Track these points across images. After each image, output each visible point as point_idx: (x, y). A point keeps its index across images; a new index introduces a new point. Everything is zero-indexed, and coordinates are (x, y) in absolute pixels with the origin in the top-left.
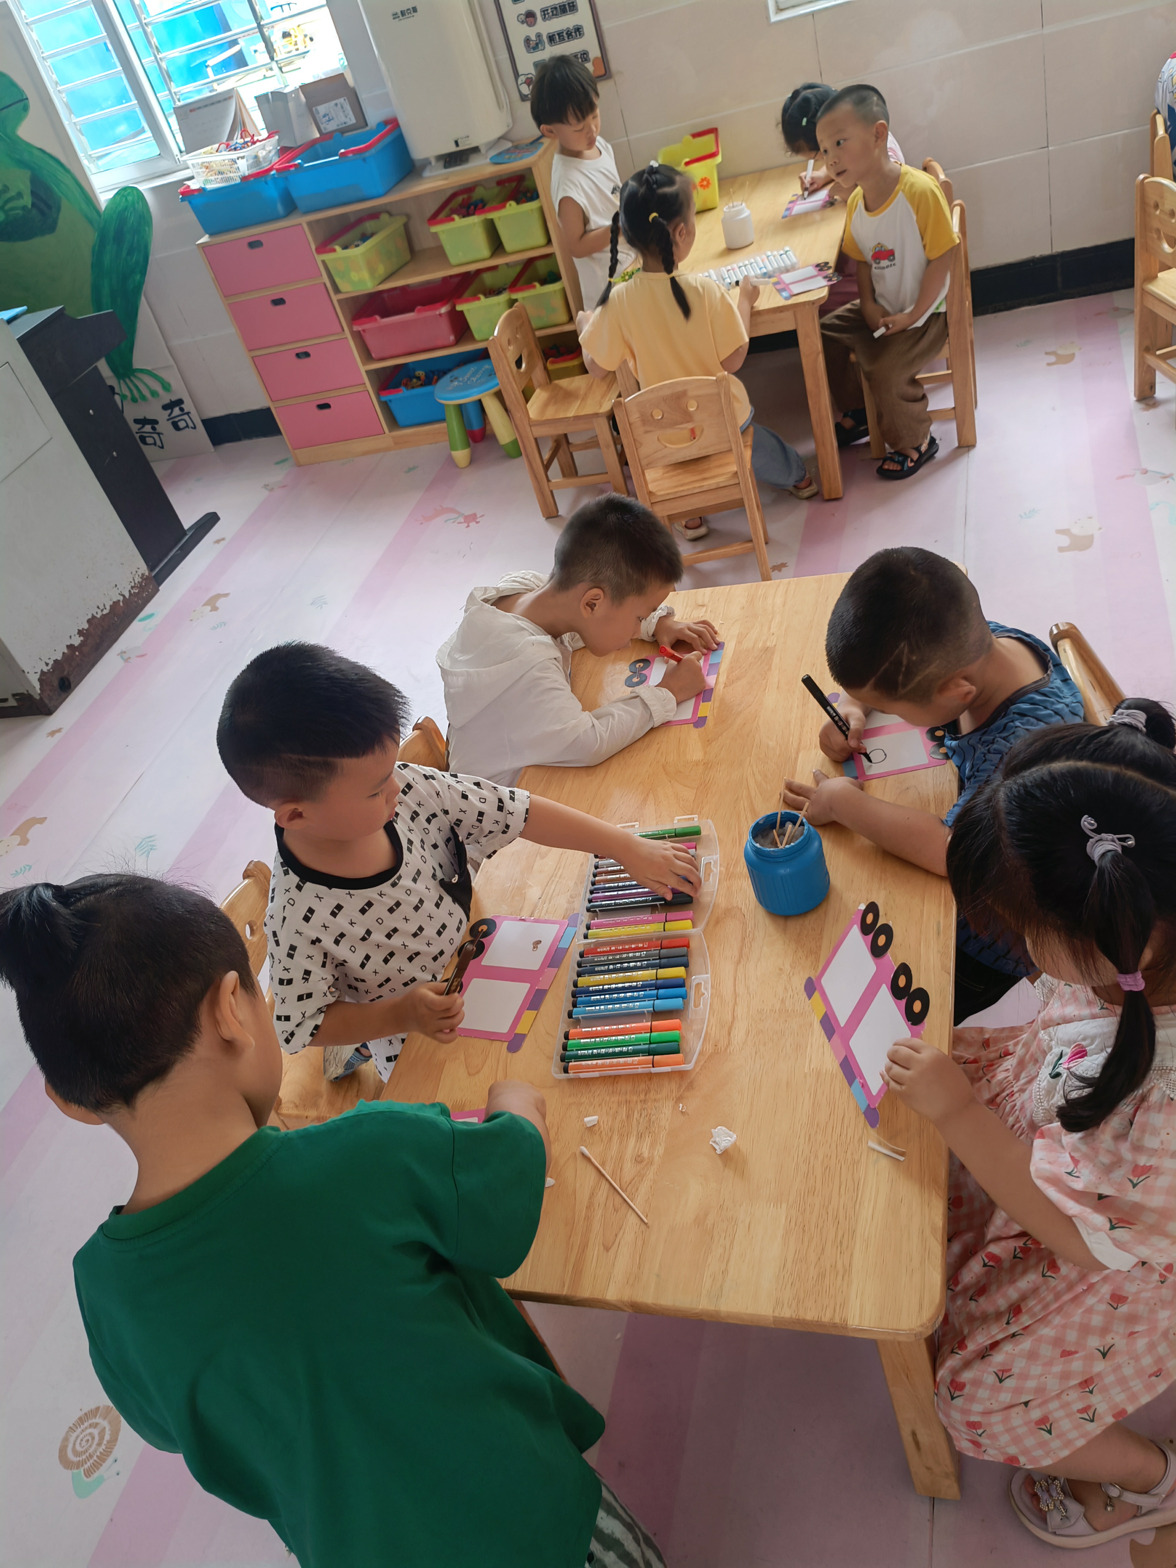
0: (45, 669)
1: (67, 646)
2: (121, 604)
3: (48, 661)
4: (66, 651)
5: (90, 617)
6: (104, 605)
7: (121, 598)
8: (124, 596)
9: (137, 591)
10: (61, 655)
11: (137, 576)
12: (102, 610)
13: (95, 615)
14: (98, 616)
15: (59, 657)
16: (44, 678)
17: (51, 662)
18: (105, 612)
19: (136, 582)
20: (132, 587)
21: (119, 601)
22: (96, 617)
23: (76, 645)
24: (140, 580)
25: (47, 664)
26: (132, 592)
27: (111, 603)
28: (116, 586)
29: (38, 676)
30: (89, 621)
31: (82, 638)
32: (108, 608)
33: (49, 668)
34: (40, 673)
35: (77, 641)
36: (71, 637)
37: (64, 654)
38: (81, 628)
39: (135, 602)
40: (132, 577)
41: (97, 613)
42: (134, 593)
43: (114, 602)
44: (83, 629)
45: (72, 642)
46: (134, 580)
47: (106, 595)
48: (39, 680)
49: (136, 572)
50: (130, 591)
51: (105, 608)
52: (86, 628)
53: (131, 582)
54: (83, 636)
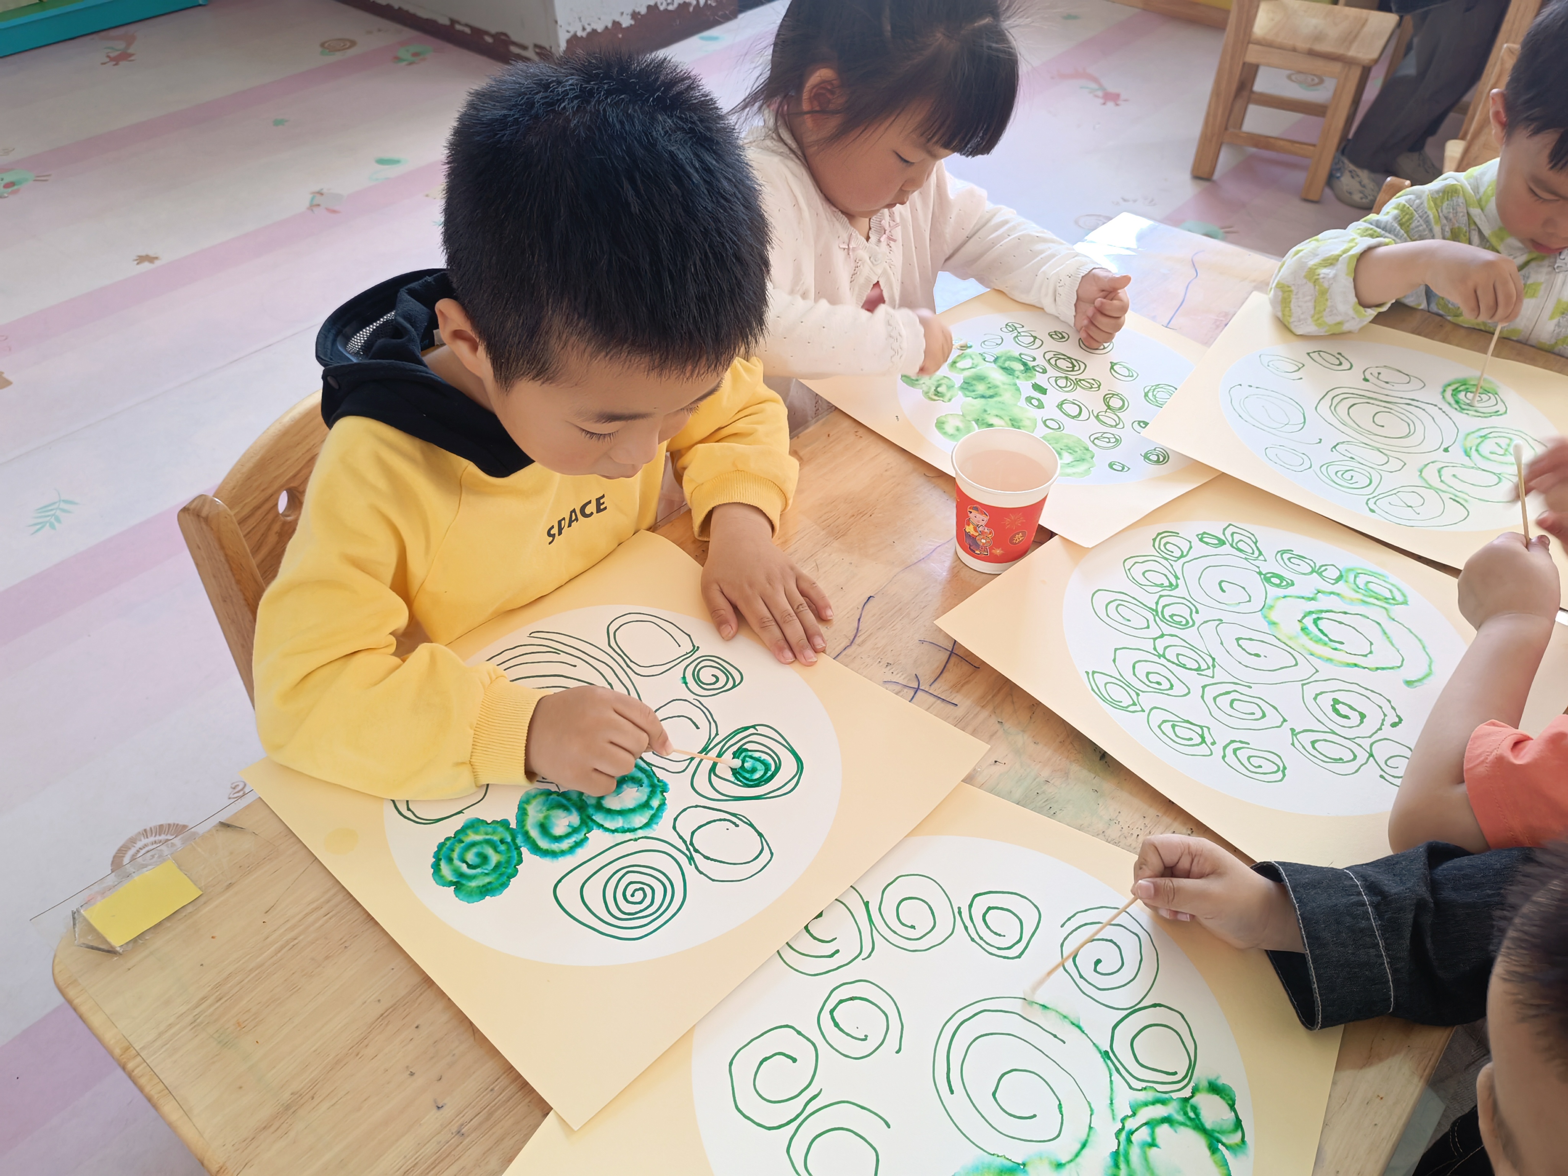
0: (580, 33)
2: (691, 9)
3: (587, 27)
4: (610, 25)
6: (672, 0)
7: (694, 2)
8: (698, 1)
9: (714, 4)
12: (668, 4)
13: (659, 4)
14: (662, 8)
15: (600, 28)
16: (574, 40)
17: (589, 29)
18: (671, 8)
21: (690, 4)
22: (658, 7)
23: (624, 26)
25: (584, 29)
26: (709, 2)
27: (681, 2)
29: (568, 36)
30: (649, 7)
31: (633, 22)
32: (676, 5)
33: (584, 34)
34: (572, 33)
35: (626, 22)
36: (622, 14)
37: (606, 27)
38: (637, 10)
39: (706, 15)
41: (661, 4)
42: (710, 5)
43: (685, 3)
44: (639, 13)
45: (621, 20)
48: (567, 41)
50: (707, 1)
51: (673, 4)
52: (642, 13)
54: (635, 20)
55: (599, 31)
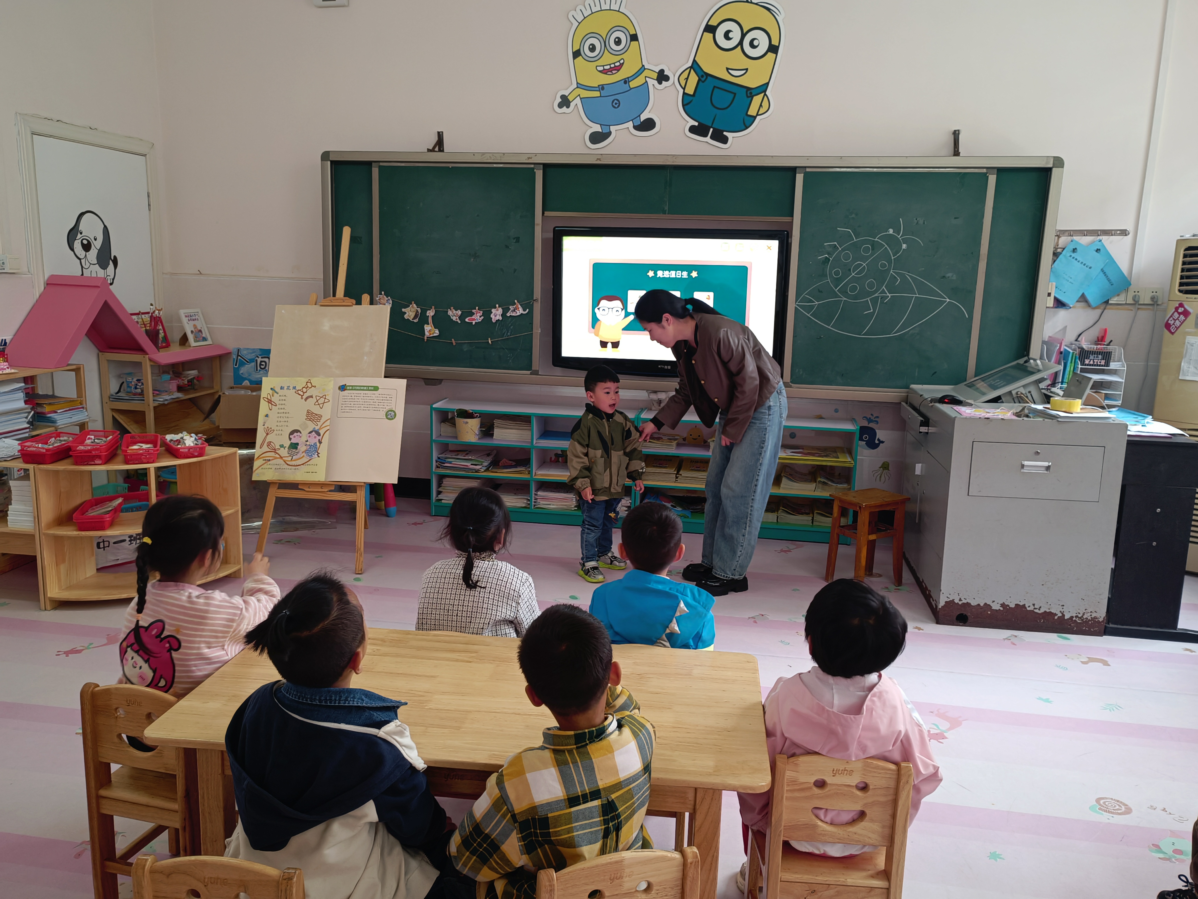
0: (956, 601)
1: (986, 604)
2: (1056, 617)
3: (962, 599)
4: (982, 605)
5: (1021, 604)
6: (1040, 607)
7: (1060, 615)
8: (1064, 615)
9: (1079, 621)
10: (976, 604)
11: (1089, 614)
12: (1035, 609)
13: (1027, 606)
14: (1028, 609)
15: (974, 603)
16: (950, 604)
17: (964, 601)
18: (1037, 611)
19: (1085, 617)
20: (1077, 617)
21: (1056, 615)
22: (1026, 608)
23: (994, 608)
24: (1089, 618)
25: (960, 600)
26: (1074, 619)
27: (1048, 611)
28: (1063, 606)
29: (948, 600)
30: (1018, 605)
32: (1042, 611)
33: (960, 603)
34: (951, 599)
35: (996, 607)
36: (993, 602)
37: (979, 605)
38: (1006, 604)
39: (1070, 625)
40: (1084, 611)
41: (1029, 607)
42: (1075, 620)
43: (1051, 612)
44: (1008, 606)
45: (992, 605)
46: (1084, 614)
47: (1049, 604)
48: (946, 602)
49: (1091, 612)
50: (1072, 617)
51: (1039, 610)
52: (1011, 606)
53: (1079, 613)
54: (1003, 608)
55: (972, 604)
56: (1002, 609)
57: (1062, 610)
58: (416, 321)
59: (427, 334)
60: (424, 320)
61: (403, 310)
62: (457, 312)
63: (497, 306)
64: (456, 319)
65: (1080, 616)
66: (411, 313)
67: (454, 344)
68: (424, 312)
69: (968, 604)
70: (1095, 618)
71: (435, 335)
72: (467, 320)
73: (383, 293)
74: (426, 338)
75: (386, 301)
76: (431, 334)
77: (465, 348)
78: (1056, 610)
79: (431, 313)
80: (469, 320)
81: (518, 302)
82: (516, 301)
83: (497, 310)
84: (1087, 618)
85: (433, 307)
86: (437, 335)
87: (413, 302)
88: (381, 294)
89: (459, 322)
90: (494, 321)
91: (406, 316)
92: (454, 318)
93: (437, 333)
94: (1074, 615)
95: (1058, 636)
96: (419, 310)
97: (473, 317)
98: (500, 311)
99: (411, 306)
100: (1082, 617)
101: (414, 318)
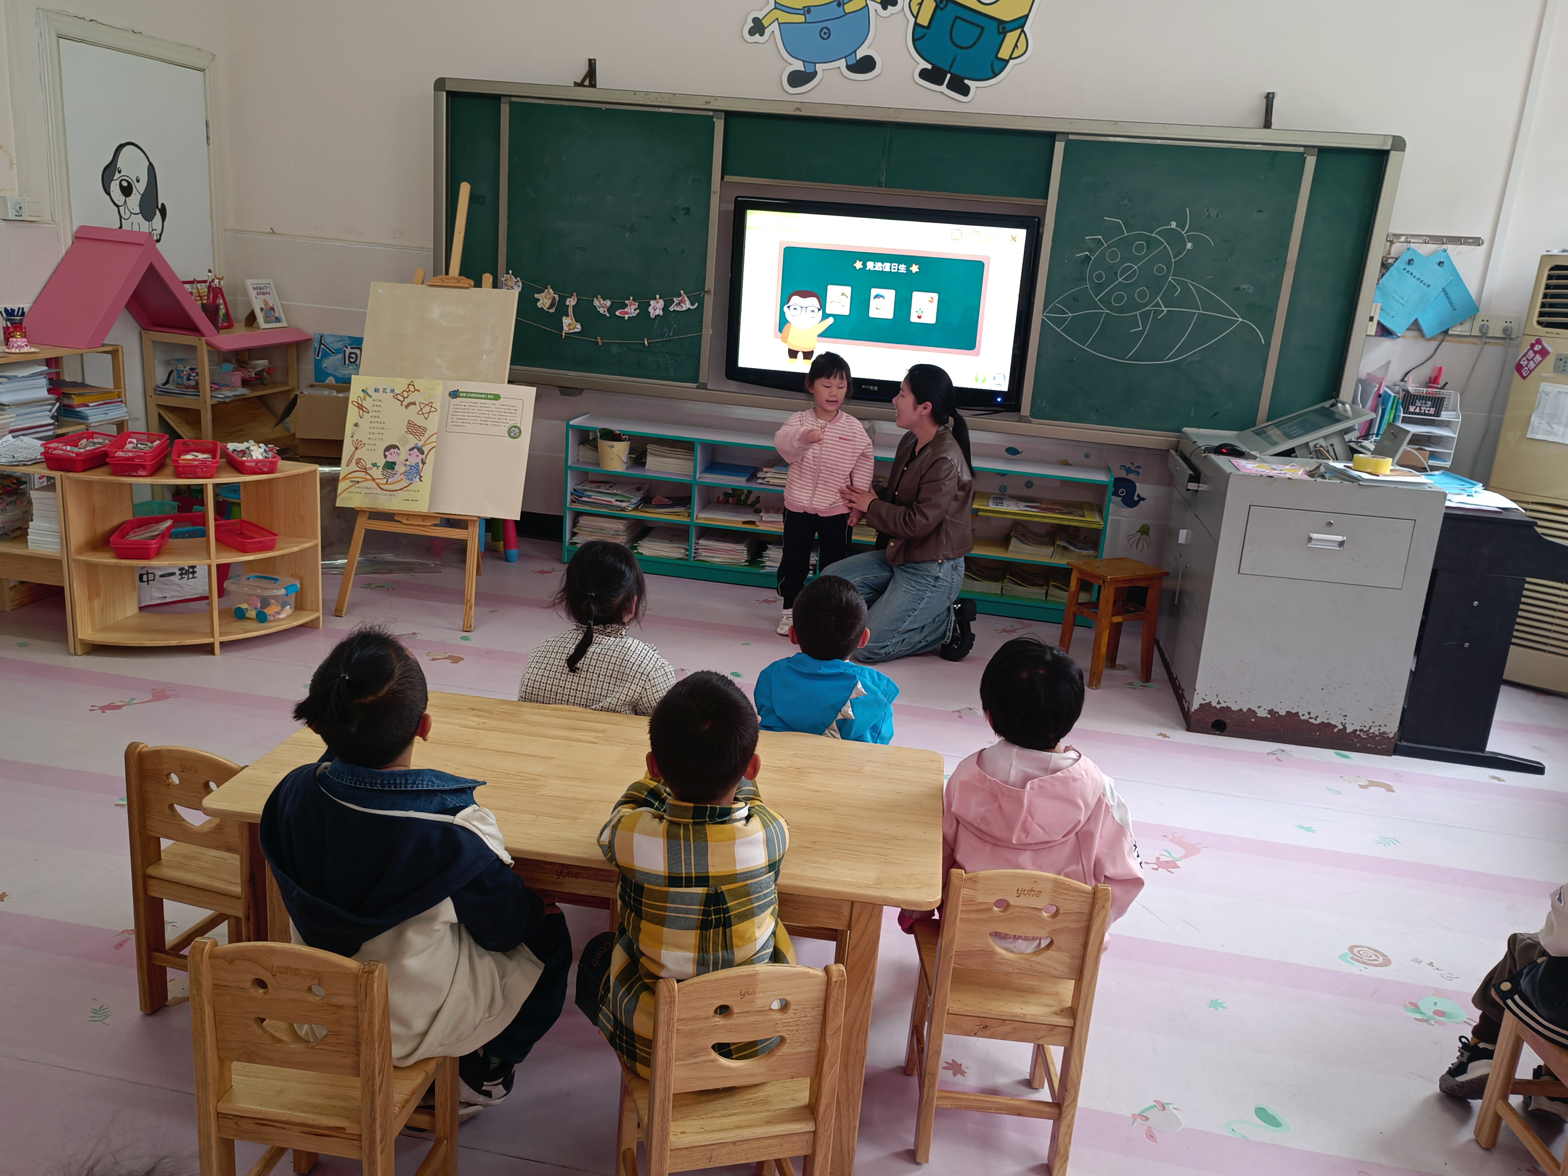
0: (1214, 704)
1: (1249, 709)
2: (1336, 730)
3: (1222, 702)
4: (1245, 710)
5: (1294, 711)
6: (1317, 717)
7: (1341, 727)
8: (1345, 728)
9: (1363, 736)
10: (1237, 709)
11: (1377, 728)
12: (1310, 718)
13: (1300, 714)
14: (1302, 718)
15: (1235, 708)
16: (1206, 707)
17: (1224, 705)
18: (1313, 721)
19: (1371, 731)
20: (1361, 730)
21: (1335, 727)
22: (1299, 717)
23: (1259, 715)
24: (1377, 733)
25: (1219, 703)
26: (1358, 733)
27: (1326, 721)
28: (1346, 716)
29: (1204, 702)
30: (1288, 712)
32: (1318, 721)
33: (1218, 706)
34: (1207, 701)
35: (1262, 713)
36: (1259, 707)
37: (1241, 710)
38: (1275, 710)
39: (1352, 740)
40: (1371, 724)
41: (1303, 715)
42: (1359, 735)
43: (1329, 723)
44: (1277, 713)
45: (1257, 710)
46: (1370, 728)
47: (1328, 713)
48: (1201, 705)
49: (1380, 726)
50: (1355, 731)
51: (1316, 720)
52: (1280, 714)
53: (1365, 727)
54: (1271, 715)
56: (1269, 716)
57: (1344, 722)
58: (552, 311)
59: (565, 328)
60: (562, 310)
61: (536, 296)
62: (605, 302)
63: (658, 296)
64: (604, 312)
65: (1365, 729)
66: (546, 301)
67: (600, 344)
68: (563, 299)
69: (1228, 708)
70: (1384, 733)
71: (576, 330)
72: (617, 313)
73: (510, 272)
74: (564, 334)
75: (514, 283)
76: (570, 329)
77: (614, 349)
78: (1336, 721)
79: (571, 302)
80: (620, 313)
81: (684, 293)
82: (682, 292)
83: (657, 302)
84: (1374, 733)
85: (575, 294)
86: (578, 330)
87: (549, 286)
88: (508, 273)
89: (608, 315)
90: (652, 316)
91: (539, 305)
92: (601, 310)
93: (578, 328)
94: (1359, 728)
95: (1336, 753)
96: (556, 296)
97: (626, 310)
98: (661, 303)
99: (546, 291)
100: (1368, 731)
101: (551, 307)
